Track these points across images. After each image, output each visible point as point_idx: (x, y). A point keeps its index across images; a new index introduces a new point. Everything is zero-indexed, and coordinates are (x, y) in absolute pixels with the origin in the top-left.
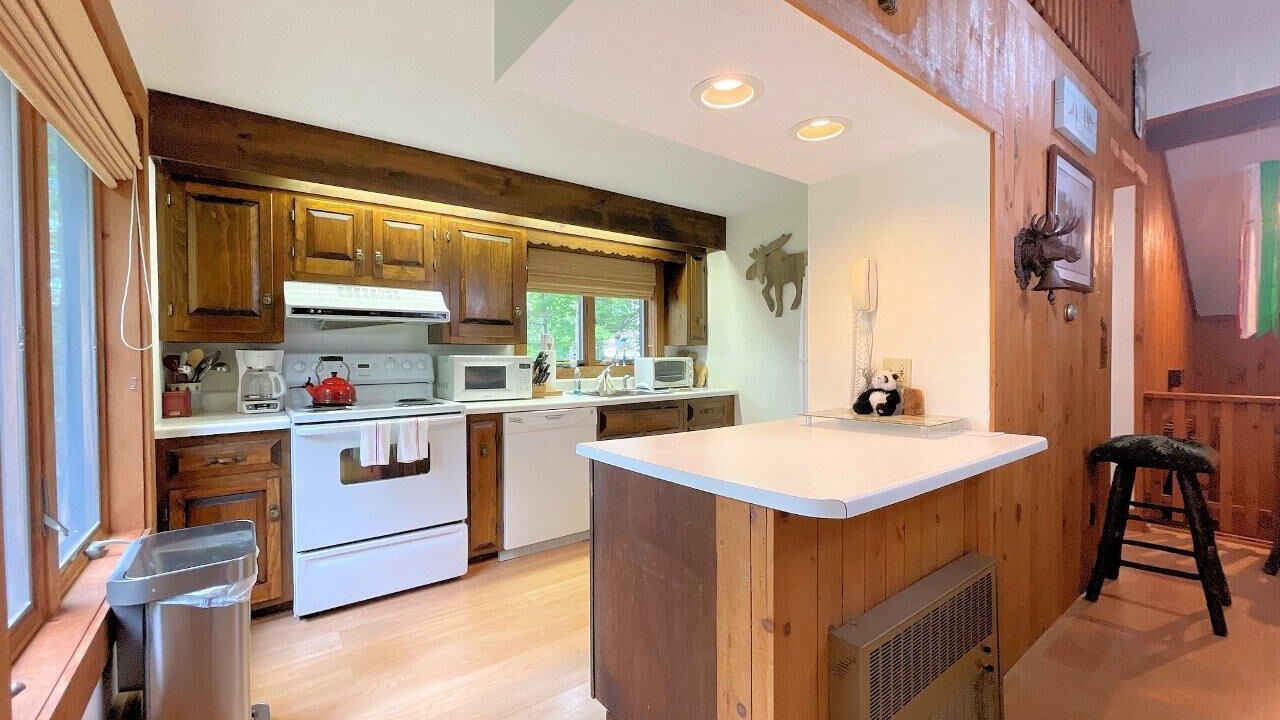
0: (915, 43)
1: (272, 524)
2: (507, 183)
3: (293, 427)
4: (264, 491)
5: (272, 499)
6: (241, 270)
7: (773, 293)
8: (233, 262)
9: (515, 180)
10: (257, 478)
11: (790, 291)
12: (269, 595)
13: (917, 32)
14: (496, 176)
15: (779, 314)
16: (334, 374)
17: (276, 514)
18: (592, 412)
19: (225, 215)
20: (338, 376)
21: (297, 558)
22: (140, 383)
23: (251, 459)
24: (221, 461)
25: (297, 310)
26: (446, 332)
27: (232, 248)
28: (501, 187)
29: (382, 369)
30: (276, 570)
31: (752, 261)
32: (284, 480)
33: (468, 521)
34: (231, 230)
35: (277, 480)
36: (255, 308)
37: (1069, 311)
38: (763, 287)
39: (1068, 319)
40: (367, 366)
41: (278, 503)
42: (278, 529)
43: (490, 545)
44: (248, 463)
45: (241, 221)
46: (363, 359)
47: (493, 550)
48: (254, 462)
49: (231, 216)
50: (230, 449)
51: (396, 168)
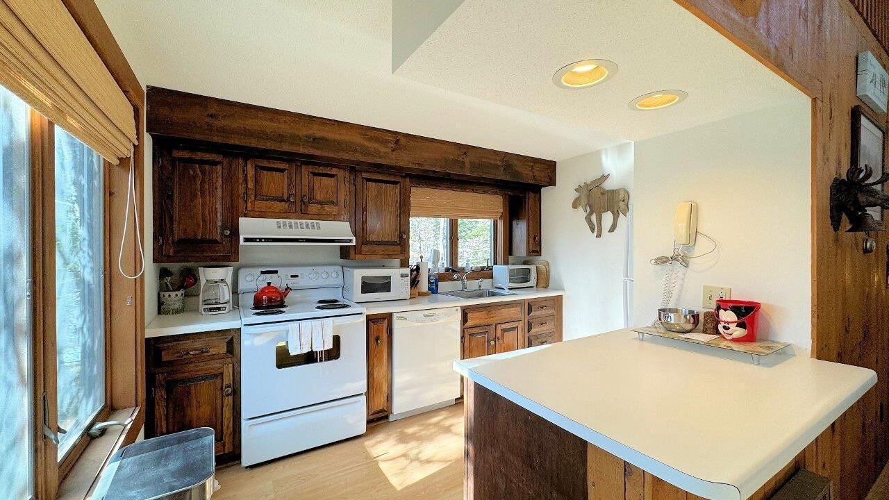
0: (760, 24)
1: (226, 398)
2: (397, 142)
3: (243, 328)
4: (222, 374)
5: (228, 379)
6: (209, 212)
7: (594, 218)
8: (203, 205)
9: (403, 140)
10: (216, 364)
11: (608, 218)
12: (224, 451)
13: (762, 15)
14: (390, 137)
15: (599, 236)
16: (269, 284)
17: (230, 390)
18: (457, 310)
19: (199, 172)
20: (272, 285)
21: (244, 423)
22: (134, 300)
23: (212, 351)
24: (192, 353)
25: (247, 240)
26: (352, 252)
27: (203, 195)
28: (392, 145)
29: (307, 277)
30: (229, 432)
31: (576, 195)
32: (236, 366)
33: (368, 394)
34: (203, 182)
35: (231, 365)
36: (218, 238)
37: (868, 244)
38: (586, 214)
39: (866, 251)
40: (297, 276)
41: (231, 383)
42: (231, 401)
43: (383, 411)
44: (209, 354)
45: (210, 175)
46: (294, 271)
47: (385, 414)
48: (214, 353)
49: (203, 172)
50: (198, 344)
51: (318, 134)
